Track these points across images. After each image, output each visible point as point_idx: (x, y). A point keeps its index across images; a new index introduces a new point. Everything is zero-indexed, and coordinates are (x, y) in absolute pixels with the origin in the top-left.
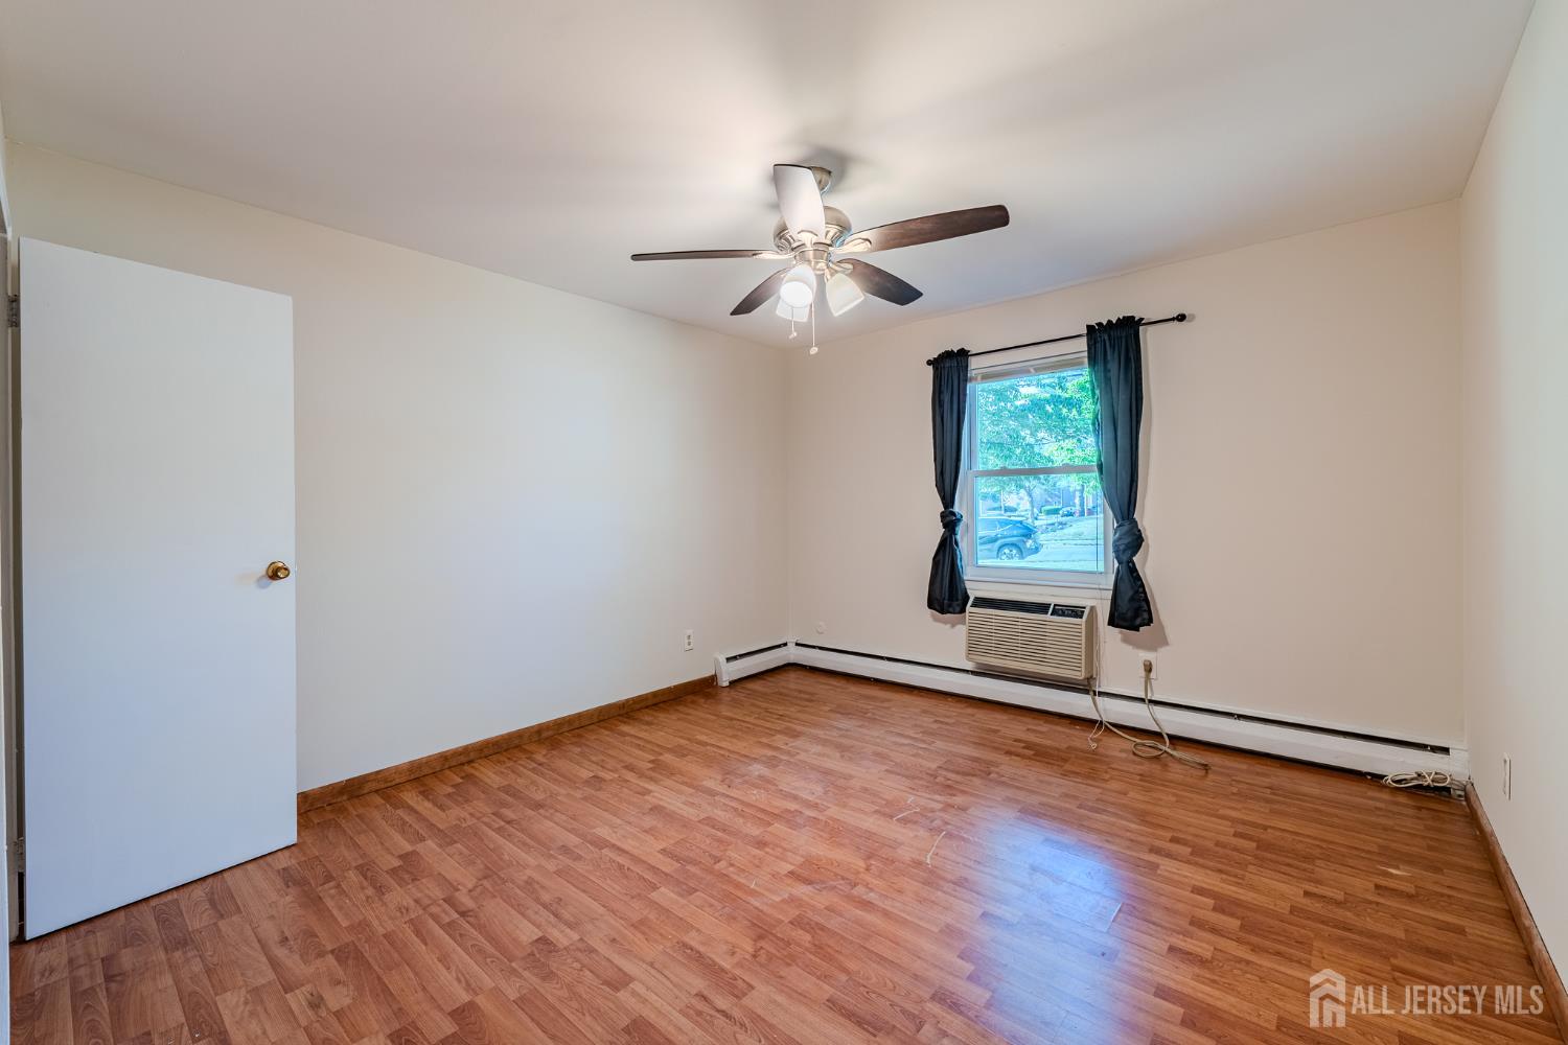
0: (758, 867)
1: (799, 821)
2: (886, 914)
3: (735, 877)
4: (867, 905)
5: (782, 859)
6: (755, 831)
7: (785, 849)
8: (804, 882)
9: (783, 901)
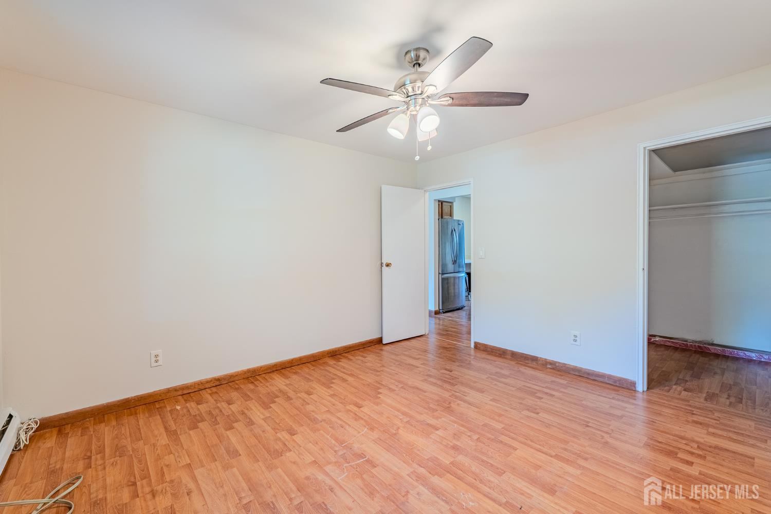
0: (455, 434)
1: (431, 463)
2: (398, 410)
3: (465, 430)
4: (404, 414)
5: (443, 437)
6: (461, 458)
7: (441, 444)
8: (431, 425)
9: (441, 418)
